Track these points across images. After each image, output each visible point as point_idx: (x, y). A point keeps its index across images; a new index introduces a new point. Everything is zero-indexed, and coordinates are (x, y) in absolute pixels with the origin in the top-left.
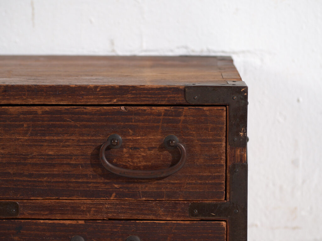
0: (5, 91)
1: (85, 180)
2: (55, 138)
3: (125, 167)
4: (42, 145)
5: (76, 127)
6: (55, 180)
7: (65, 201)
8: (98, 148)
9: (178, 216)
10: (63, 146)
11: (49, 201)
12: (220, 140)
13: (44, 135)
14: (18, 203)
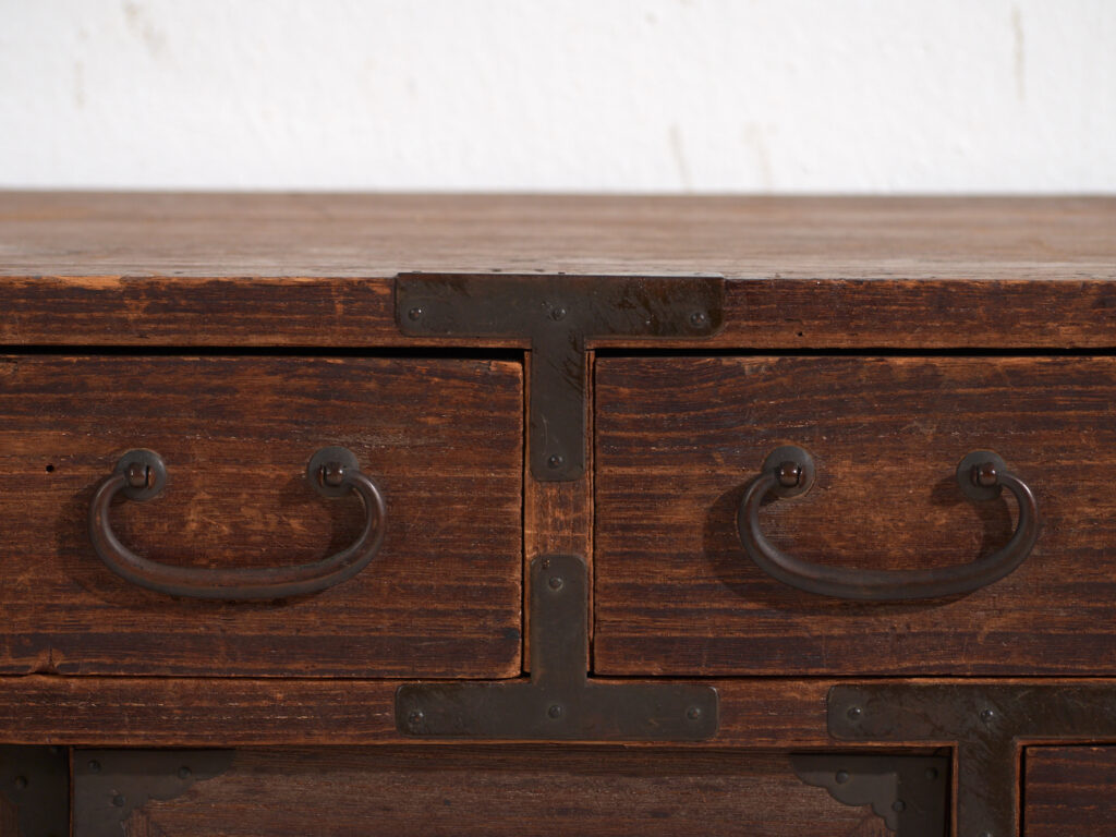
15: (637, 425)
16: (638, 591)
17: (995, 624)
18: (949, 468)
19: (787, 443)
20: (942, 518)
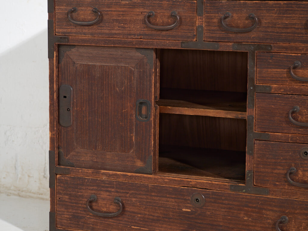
1: (302, 35)
2: (289, 16)
4: (283, 19)
5: (298, 11)
6: (288, 35)
7: (293, 44)
10: (292, 20)
11: (284, 45)
13: (284, 14)
14: (272, 45)
15: (210, 9)
16: (210, 30)
17: (253, 36)
18: (248, 15)
19: (228, 12)
20: (247, 22)
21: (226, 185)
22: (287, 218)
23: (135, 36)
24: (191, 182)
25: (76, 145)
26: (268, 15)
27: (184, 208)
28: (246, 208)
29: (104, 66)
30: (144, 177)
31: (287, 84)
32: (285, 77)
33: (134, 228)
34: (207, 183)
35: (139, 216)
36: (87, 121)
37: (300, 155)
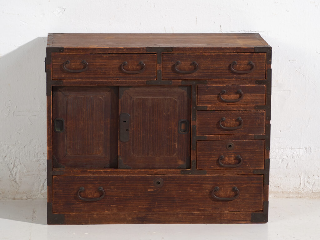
0: (204, 49)
1: (226, 74)
2: (218, 62)
3: (237, 70)
4: (214, 64)
5: (223, 59)
6: (218, 74)
7: (220, 80)
8: (230, 65)
9: (252, 84)
10: (220, 64)
11: (215, 80)
12: (264, 62)
13: (215, 61)
14: (207, 80)
15: (166, 59)
16: (166, 73)
17: (195, 75)
18: (191, 63)
19: (178, 61)
20: (191, 67)
21: (178, 171)
22: (218, 187)
23: (113, 78)
24: (154, 171)
25: (132, 154)
26: (204, 62)
27: (148, 189)
28: (191, 184)
29: (155, 98)
30: (120, 171)
31: (218, 104)
32: (216, 100)
33: (113, 207)
34: (164, 171)
35: (117, 198)
36: (141, 137)
37: (226, 147)
